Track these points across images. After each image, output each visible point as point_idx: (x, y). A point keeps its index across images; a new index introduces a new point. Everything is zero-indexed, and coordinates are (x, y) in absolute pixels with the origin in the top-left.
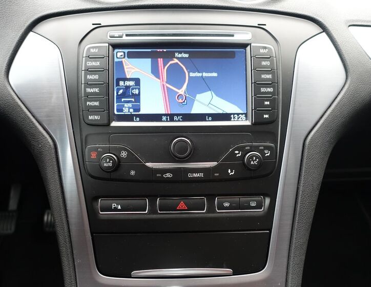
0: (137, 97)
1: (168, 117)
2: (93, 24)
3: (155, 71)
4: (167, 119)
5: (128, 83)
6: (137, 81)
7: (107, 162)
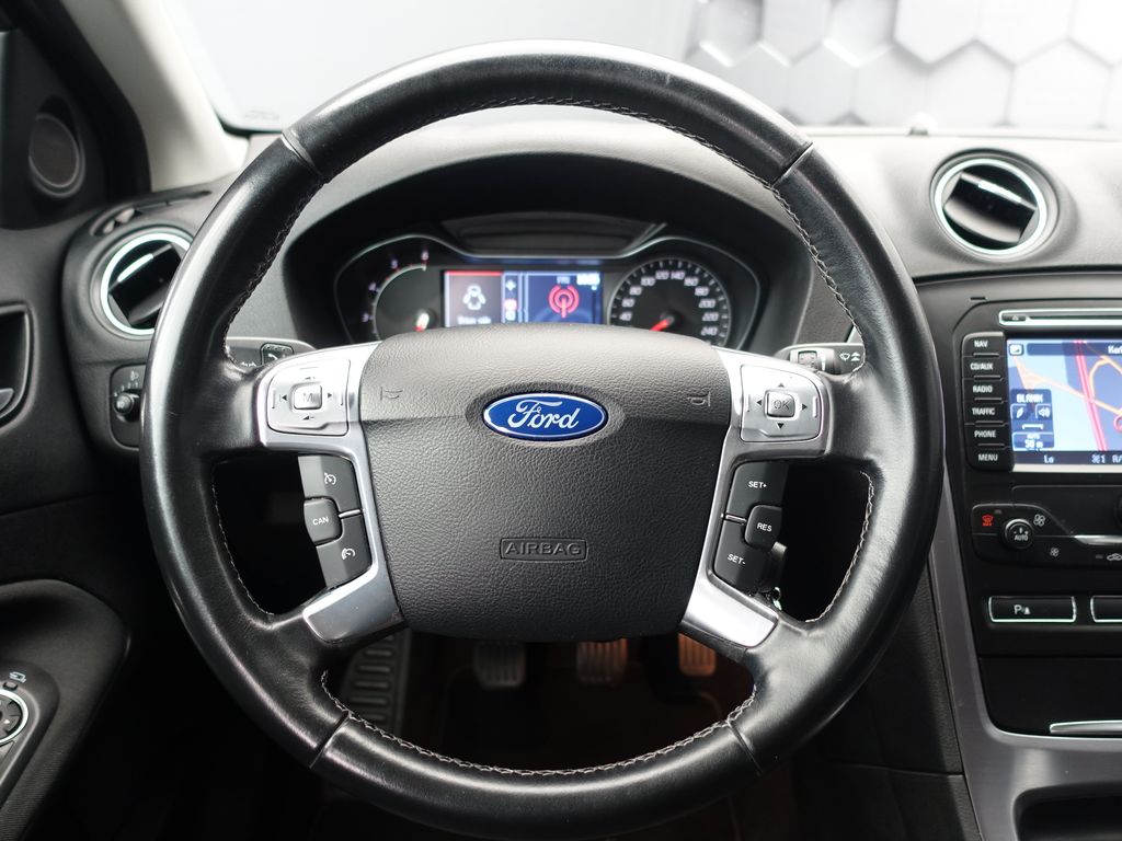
0: (1048, 421)
1: (1103, 457)
2: (973, 299)
3: (1075, 381)
4: (1101, 459)
5: (1031, 398)
6: (1047, 394)
7: (1019, 534)
